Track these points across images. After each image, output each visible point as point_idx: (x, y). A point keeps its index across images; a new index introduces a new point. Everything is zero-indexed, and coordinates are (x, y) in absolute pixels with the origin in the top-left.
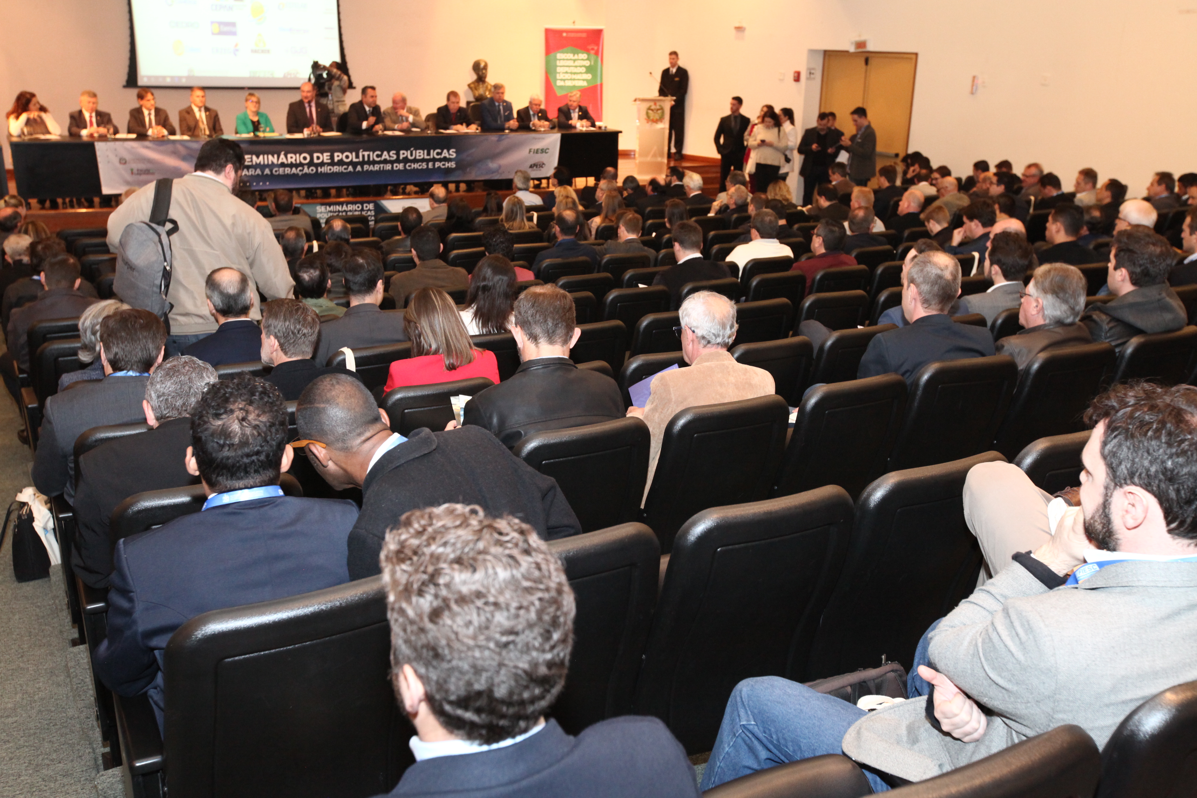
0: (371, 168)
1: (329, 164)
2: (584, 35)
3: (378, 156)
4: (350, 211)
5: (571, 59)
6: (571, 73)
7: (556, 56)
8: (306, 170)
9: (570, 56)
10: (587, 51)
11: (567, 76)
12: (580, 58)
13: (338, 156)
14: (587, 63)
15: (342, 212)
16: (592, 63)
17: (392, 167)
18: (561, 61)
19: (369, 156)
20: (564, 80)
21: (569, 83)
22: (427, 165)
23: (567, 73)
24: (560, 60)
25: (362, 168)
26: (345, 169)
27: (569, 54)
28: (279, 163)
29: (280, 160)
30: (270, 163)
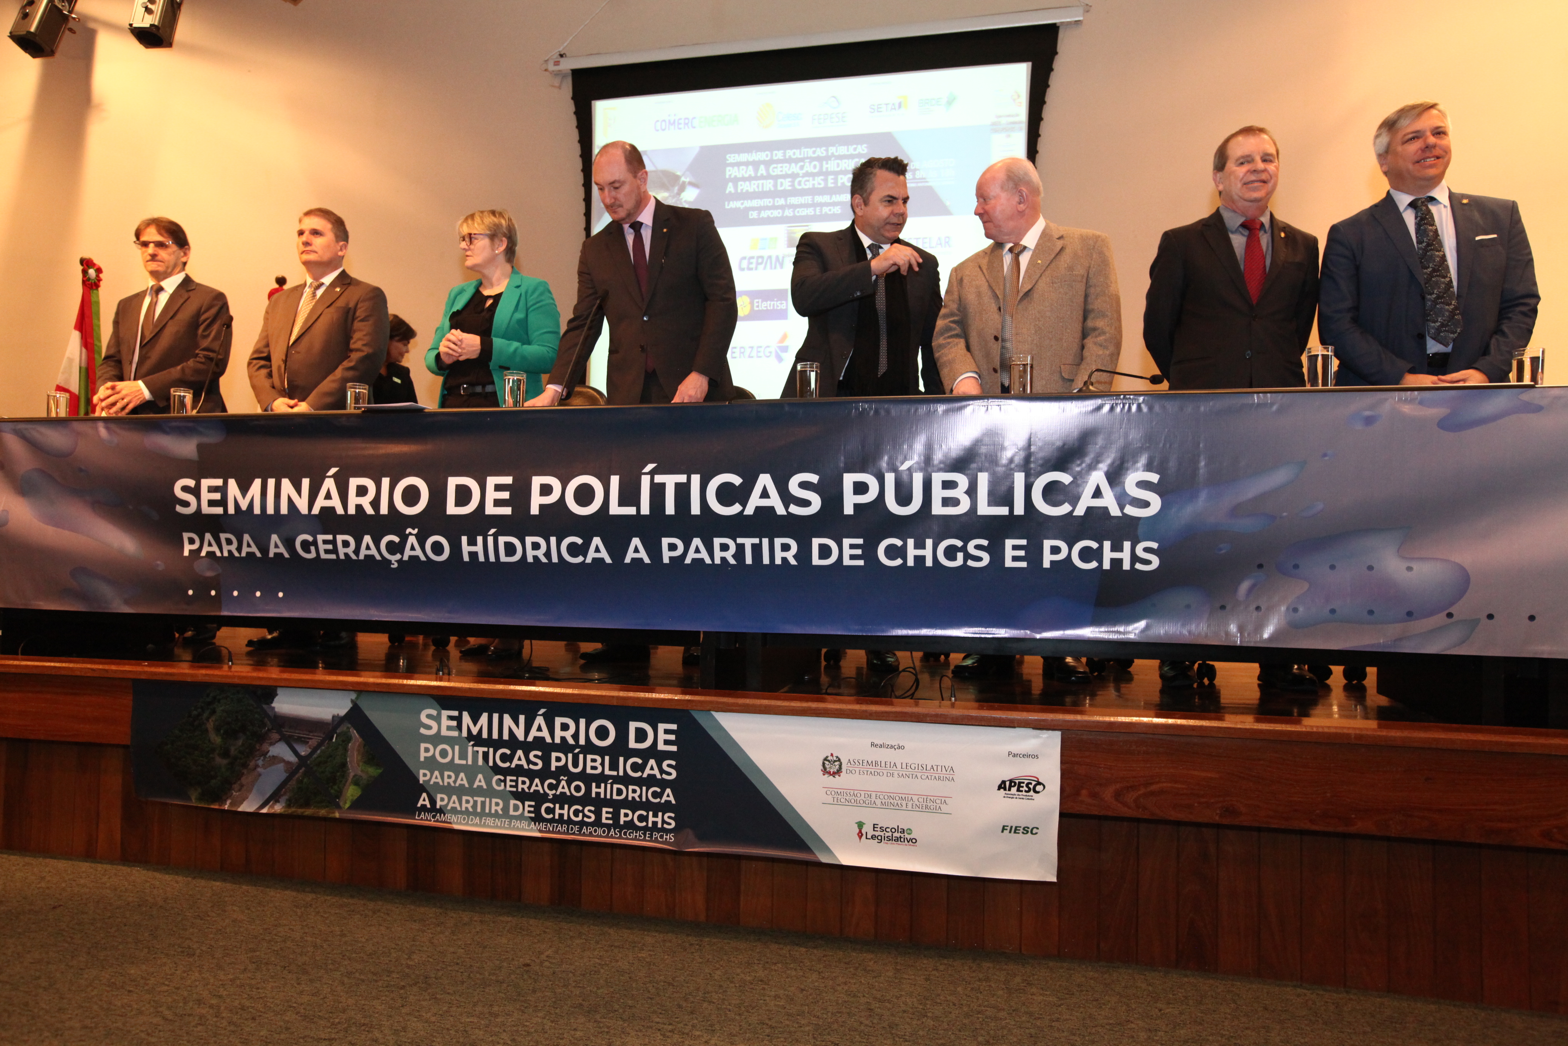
0: (696, 551)
1: (503, 525)
3: (726, 494)
4: (563, 747)
8: (412, 548)
13: (546, 490)
15: (527, 747)
17: (804, 553)
19: (683, 491)
22: (996, 551)
25: (654, 550)
26: (573, 549)
28: (316, 511)
29: (321, 502)
30: (284, 510)
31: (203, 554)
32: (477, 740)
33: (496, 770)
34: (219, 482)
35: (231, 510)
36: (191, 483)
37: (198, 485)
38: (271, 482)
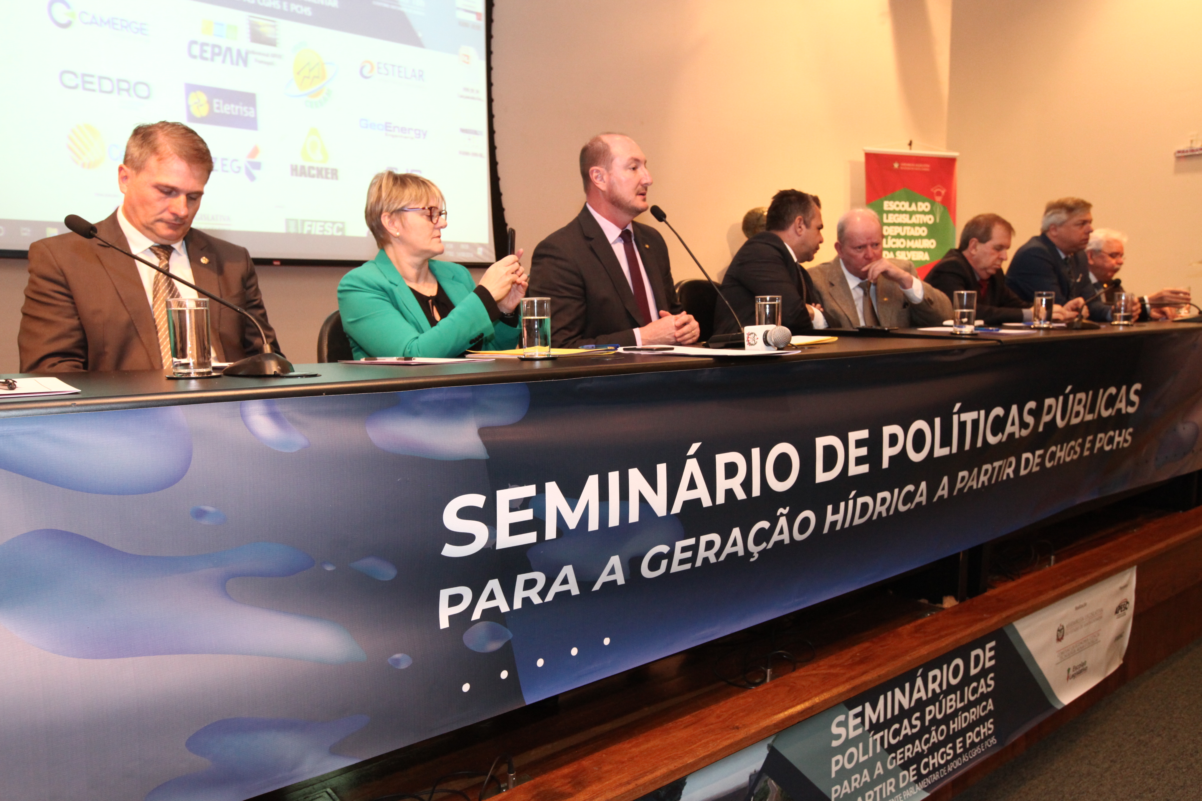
0: (972, 480)
1: (861, 485)
2: (926, 167)
3: (996, 425)
5: (905, 212)
6: (906, 237)
7: (882, 206)
8: (781, 529)
9: (905, 205)
10: (930, 197)
11: (899, 243)
12: (920, 210)
13: (892, 440)
14: (929, 219)
16: (938, 220)
18: (890, 215)
20: (894, 250)
21: (901, 256)
22: (1084, 446)
23: (898, 236)
24: (888, 212)
25: (953, 483)
26: (907, 498)
27: (903, 203)
28: (677, 509)
29: (683, 495)
30: (634, 516)
31: (476, 615)
32: (876, 727)
33: (892, 749)
34: (529, 491)
35: (551, 533)
36: (478, 500)
37: (491, 503)
38: (614, 477)
